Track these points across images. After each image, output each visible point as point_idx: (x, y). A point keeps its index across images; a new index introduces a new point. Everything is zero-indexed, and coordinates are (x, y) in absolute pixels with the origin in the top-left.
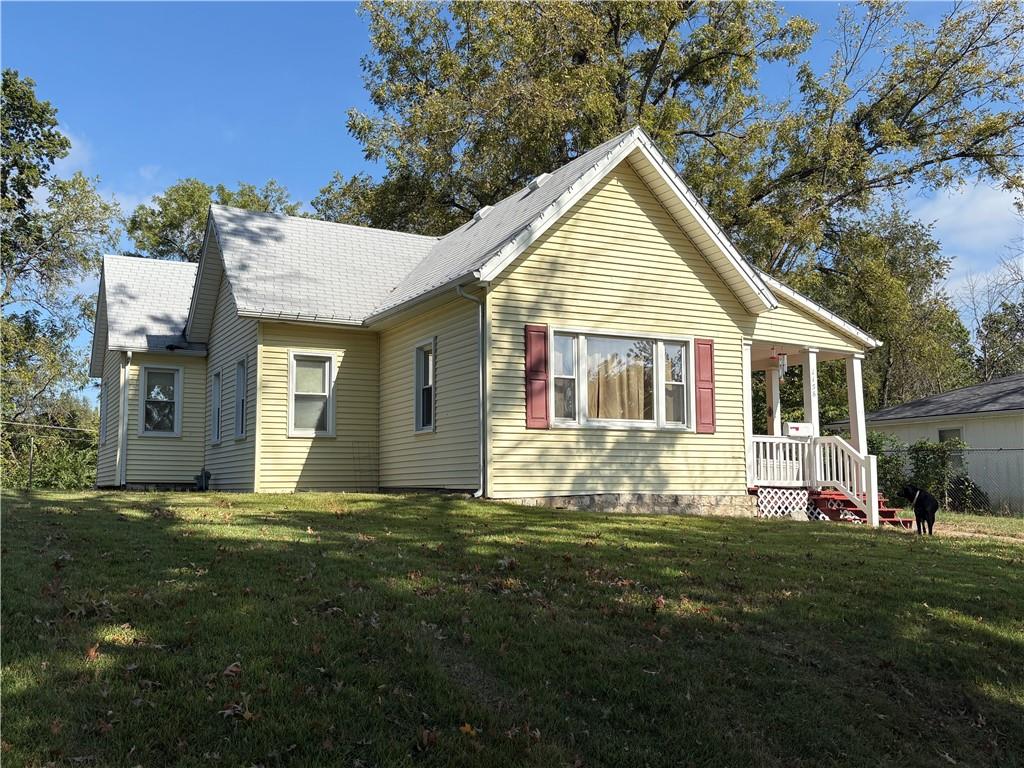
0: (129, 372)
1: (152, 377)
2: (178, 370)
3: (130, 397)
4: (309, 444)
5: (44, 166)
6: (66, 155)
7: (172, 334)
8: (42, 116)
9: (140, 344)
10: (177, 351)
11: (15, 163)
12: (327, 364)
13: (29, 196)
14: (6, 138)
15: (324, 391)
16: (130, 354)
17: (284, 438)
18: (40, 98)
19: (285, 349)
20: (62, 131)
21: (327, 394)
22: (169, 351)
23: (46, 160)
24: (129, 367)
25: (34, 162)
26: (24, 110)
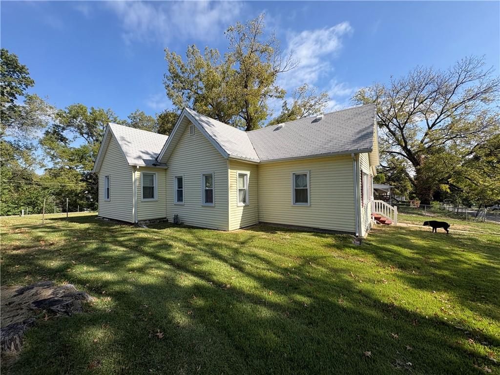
0: (137, 175)
1: (145, 176)
2: (155, 174)
3: (138, 185)
4: (242, 208)
5: (23, 88)
6: (33, 86)
7: (151, 159)
8: (22, 70)
9: (141, 163)
10: (157, 167)
11: (9, 85)
12: (245, 177)
13: (16, 98)
14: (3, 75)
15: (244, 187)
16: (138, 167)
17: (236, 207)
18: (21, 63)
19: (235, 171)
20: (31, 76)
21: (245, 188)
22: (153, 166)
23: (24, 86)
24: (136, 172)
25: (19, 86)
26: (12, 66)
